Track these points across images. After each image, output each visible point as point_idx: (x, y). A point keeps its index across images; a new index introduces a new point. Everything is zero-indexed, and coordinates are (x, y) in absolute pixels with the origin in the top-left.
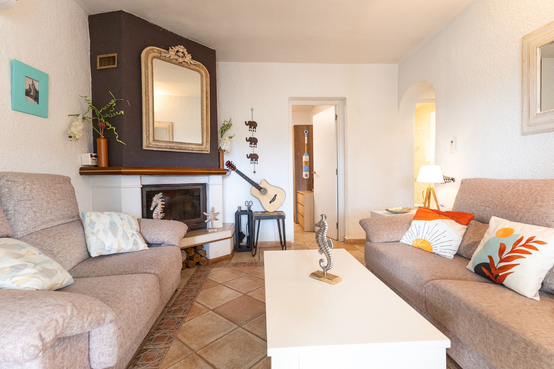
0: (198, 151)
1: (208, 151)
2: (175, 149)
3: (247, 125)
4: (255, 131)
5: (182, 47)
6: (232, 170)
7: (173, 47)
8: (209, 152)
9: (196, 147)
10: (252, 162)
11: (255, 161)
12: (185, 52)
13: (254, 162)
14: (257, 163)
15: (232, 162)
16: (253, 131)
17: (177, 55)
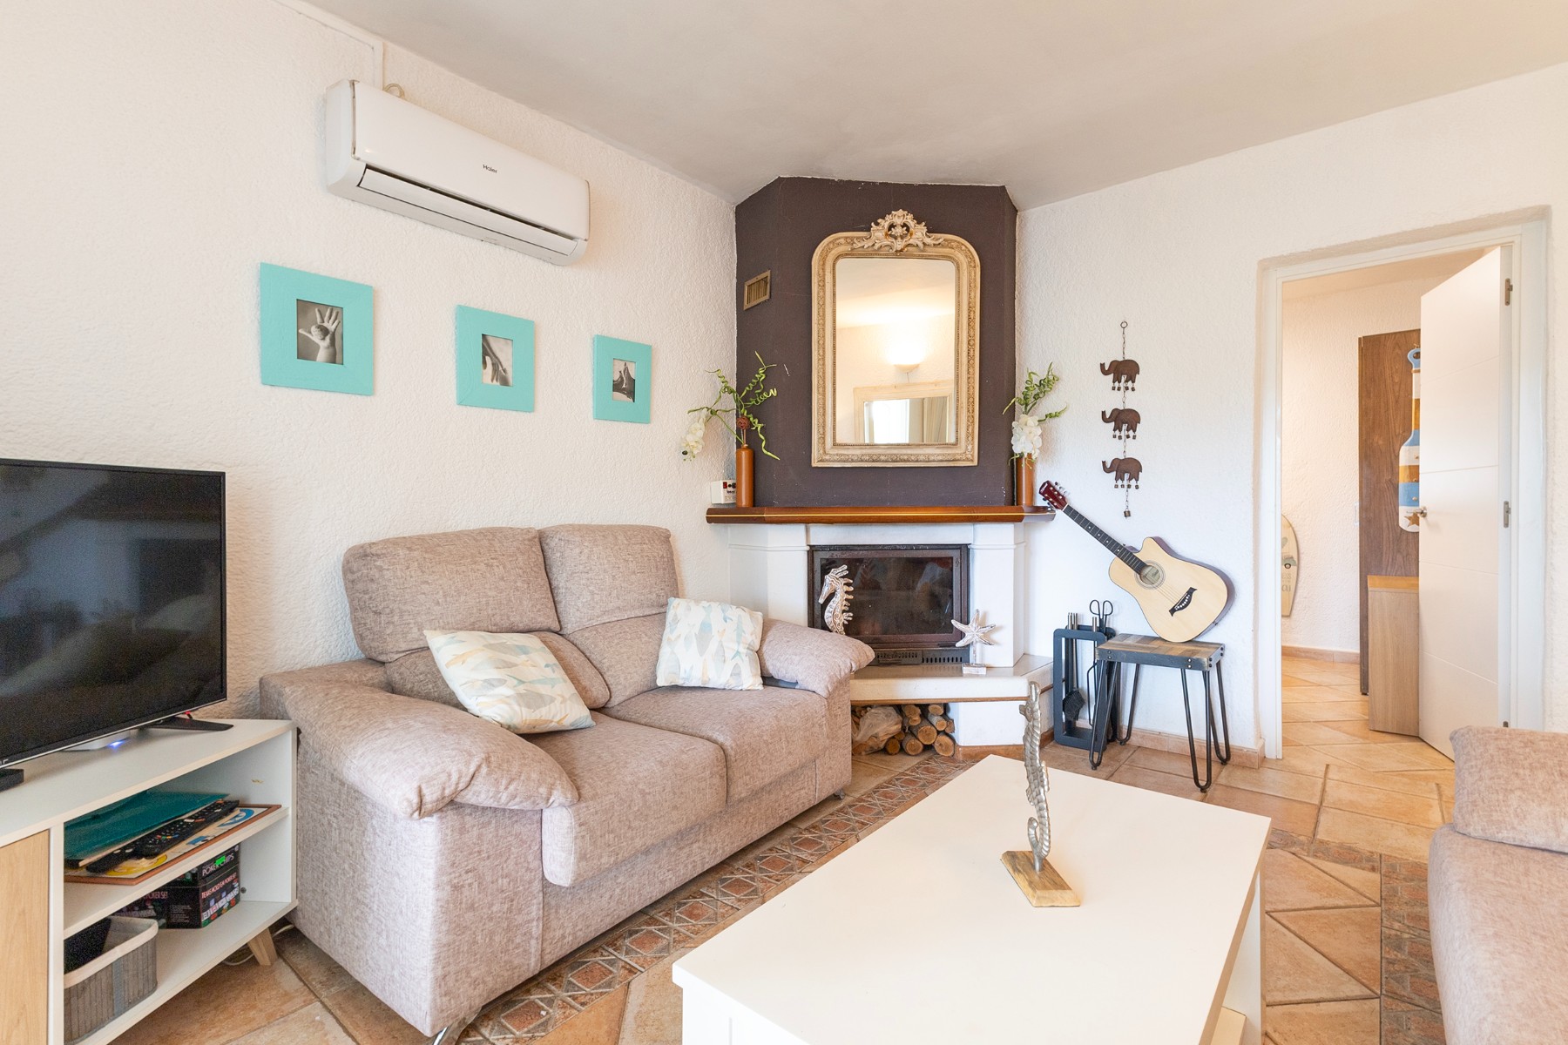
0: (942, 461)
1: (972, 461)
2: (883, 461)
3: (1105, 373)
4: (1133, 389)
5: (901, 212)
7: (879, 221)
8: (975, 463)
9: (938, 451)
10: (1120, 482)
11: (1130, 479)
12: (909, 221)
13: (1126, 483)
14: (1137, 487)
15: (1056, 484)
16: (1127, 388)
17: (891, 235)
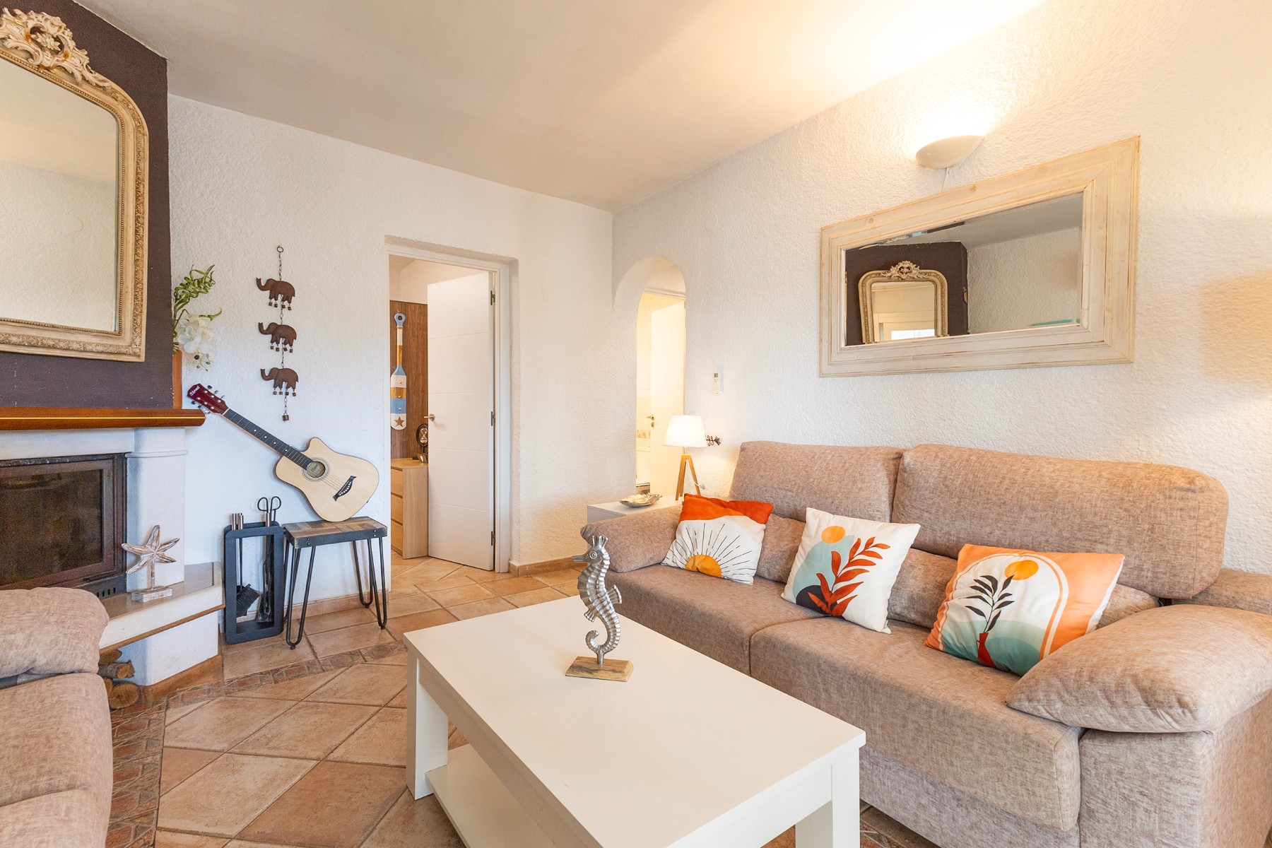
0: (102, 352)
1: (139, 356)
2: (15, 344)
3: (262, 288)
4: (289, 309)
5: (57, 20)
6: (214, 411)
7: (18, 12)
8: (142, 359)
9: (95, 340)
10: (278, 390)
11: (287, 387)
12: (68, 38)
13: (284, 390)
14: (294, 395)
15: (210, 387)
16: (283, 307)
17: (34, 41)
